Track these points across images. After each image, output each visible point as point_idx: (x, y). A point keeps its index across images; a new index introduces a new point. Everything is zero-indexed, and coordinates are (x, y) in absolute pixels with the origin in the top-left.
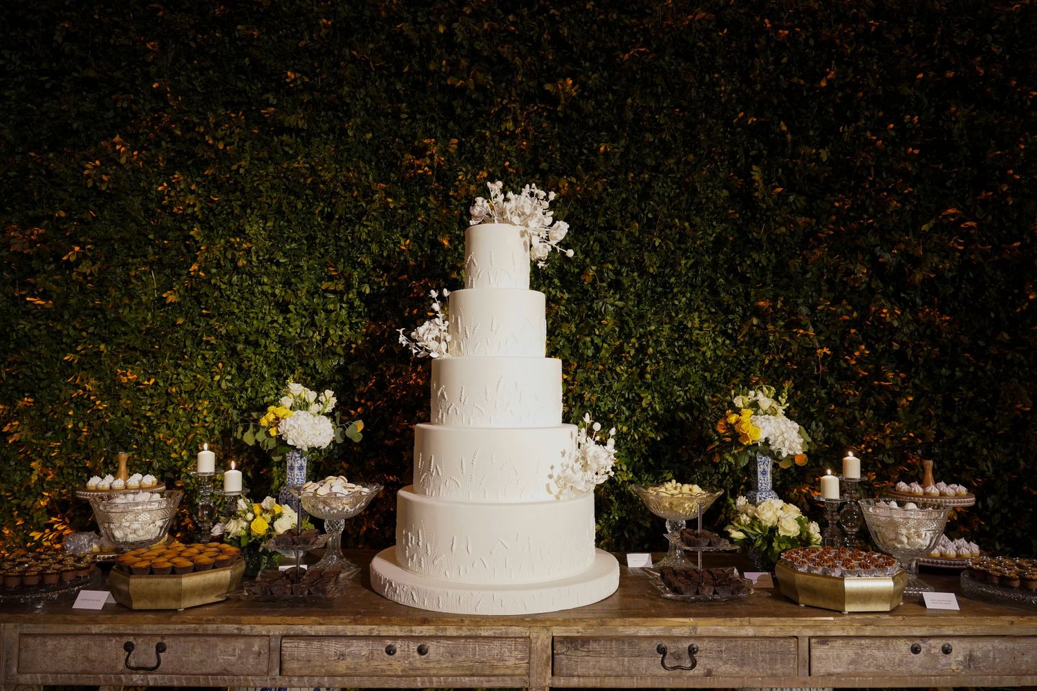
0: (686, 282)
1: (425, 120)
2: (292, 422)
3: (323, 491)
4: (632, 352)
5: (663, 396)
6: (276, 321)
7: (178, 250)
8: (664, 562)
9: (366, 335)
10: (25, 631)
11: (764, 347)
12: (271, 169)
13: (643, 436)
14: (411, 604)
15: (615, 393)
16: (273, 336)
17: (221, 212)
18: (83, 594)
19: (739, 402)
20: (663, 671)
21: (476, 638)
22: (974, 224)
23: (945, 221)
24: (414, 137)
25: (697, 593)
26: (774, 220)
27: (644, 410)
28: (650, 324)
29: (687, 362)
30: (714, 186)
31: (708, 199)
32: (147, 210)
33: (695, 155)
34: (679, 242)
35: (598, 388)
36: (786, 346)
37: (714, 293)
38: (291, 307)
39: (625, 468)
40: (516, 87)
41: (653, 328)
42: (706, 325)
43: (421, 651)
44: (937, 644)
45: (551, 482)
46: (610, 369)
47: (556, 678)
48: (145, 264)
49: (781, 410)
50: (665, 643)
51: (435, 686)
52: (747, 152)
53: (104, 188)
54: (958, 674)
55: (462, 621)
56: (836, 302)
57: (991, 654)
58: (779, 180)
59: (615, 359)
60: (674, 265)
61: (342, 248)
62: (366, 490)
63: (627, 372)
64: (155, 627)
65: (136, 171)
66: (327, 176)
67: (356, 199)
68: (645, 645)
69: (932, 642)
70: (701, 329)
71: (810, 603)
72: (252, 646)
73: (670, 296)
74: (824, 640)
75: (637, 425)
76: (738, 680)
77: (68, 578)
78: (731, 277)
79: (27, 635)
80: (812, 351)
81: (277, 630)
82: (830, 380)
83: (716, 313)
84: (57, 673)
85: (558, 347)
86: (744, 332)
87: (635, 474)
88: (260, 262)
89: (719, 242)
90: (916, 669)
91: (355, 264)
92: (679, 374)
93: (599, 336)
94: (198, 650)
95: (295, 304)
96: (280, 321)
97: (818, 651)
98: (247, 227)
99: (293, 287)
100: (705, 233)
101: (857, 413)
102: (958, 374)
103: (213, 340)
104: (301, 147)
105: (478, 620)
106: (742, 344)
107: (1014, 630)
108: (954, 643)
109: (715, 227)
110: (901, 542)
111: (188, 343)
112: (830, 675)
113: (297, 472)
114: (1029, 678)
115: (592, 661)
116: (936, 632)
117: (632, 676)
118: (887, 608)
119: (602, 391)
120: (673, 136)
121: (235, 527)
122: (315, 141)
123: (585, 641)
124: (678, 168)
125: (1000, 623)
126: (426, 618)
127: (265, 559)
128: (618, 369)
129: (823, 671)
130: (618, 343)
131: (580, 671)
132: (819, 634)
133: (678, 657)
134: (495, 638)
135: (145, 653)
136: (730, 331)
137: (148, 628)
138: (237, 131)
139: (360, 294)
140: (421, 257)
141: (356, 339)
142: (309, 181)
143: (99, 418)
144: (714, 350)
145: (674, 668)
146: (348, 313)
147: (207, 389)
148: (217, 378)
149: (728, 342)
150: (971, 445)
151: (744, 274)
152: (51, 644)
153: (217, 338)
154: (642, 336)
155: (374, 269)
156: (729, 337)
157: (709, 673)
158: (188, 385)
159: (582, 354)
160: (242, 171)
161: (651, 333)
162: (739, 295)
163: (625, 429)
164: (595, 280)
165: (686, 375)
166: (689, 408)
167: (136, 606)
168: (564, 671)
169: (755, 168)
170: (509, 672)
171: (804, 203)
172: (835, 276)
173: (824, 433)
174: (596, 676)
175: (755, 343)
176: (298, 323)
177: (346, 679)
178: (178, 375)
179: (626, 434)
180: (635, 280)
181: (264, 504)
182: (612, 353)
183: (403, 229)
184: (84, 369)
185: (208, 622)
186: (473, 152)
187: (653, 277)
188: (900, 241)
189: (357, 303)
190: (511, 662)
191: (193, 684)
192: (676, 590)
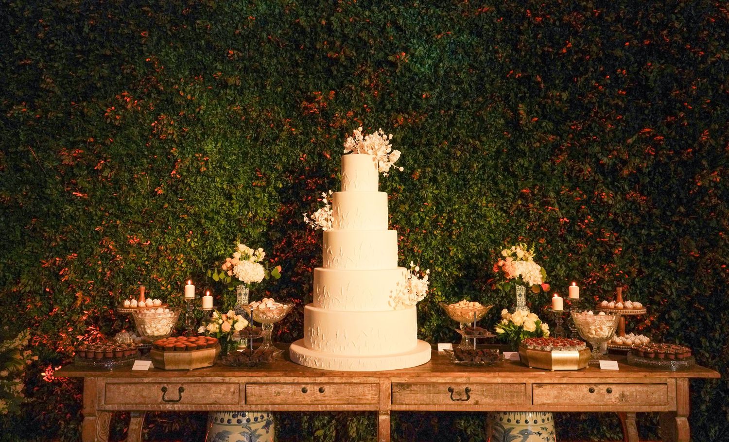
0: (478, 178)
1: (314, 78)
2: (241, 267)
3: (262, 306)
4: (444, 222)
5: (463, 249)
6: (225, 205)
7: (162, 161)
8: (460, 347)
9: (280, 213)
10: (108, 382)
11: (527, 217)
12: (219, 110)
13: (451, 274)
14: (315, 367)
15: (434, 247)
16: (222, 214)
17: (189, 137)
18: (137, 362)
19: (505, 253)
20: (451, 402)
21: (350, 383)
22: (662, 138)
23: (644, 137)
24: (308, 88)
25: (472, 360)
26: (533, 138)
27: (452, 257)
28: (455, 204)
29: (479, 228)
30: (496, 117)
31: (492, 125)
32: (142, 136)
33: (483, 97)
34: (474, 152)
35: (423, 244)
36: (541, 217)
37: (496, 184)
38: (234, 196)
39: (440, 294)
40: (370, 57)
41: (457, 207)
42: (490, 204)
43: (321, 391)
44: (604, 388)
45: (391, 300)
46: (430, 232)
47: (393, 406)
48: (143, 170)
49: (530, 258)
50: (453, 387)
51: (328, 410)
52: (516, 95)
53: (117, 124)
54: (616, 405)
55: (343, 374)
56: (572, 189)
57: (635, 394)
58: (536, 112)
59: (434, 226)
60: (469, 167)
61: (264, 159)
62: (286, 307)
63: (441, 235)
64: (178, 379)
65: (135, 112)
66: (254, 115)
67: (272, 128)
68: (441, 387)
69: (601, 386)
70: (487, 207)
71: (535, 366)
72: (229, 388)
73: (468, 186)
74: (540, 385)
75: (447, 267)
76: (493, 407)
77: (127, 354)
78: (506, 174)
79: (109, 383)
80: (557, 220)
81: (243, 380)
82: (569, 238)
83: (496, 197)
84: (125, 404)
85: (398, 219)
86: (513, 209)
87: (447, 297)
88: (213, 168)
89: (499, 152)
90: (592, 401)
91: (272, 169)
92: (474, 235)
93: (423, 212)
94: (201, 391)
95: (236, 194)
96: (227, 205)
97: (537, 391)
98: (206, 147)
99: (235, 184)
100: (490, 145)
101: (586, 259)
102: (653, 233)
103: (186, 217)
104: (238, 96)
105: (351, 374)
106: (513, 216)
107: (648, 381)
108: (613, 387)
109: (496, 142)
110: (592, 334)
111: (170, 219)
112: (544, 404)
113: (243, 297)
114: (656, 407)
115: (413, 396)
116: (603, 381)
117: (435, 404)
118: (576, 368)
119: (426, 246)
120: (469, 85)
121: (213, 328)
122: (246, 92)
123: (409, 385)
124: (472, 106)
125: (638, 376)
126: (323, 373)
127: (229, 346)
128: (435, 233)
129: (540, 402)
130: (435, 216)
131: (407, 401)
132: (537, 382)
133: (459, 394)
134: (360, 383)
135: (172, 392)
136: (505, 208)
137: (173, 380)
138: (198, 87)
139: (276, 188)
140: (313, 164)
141: (274, 216)
142: (243, 118)
143: (116, 265)
144: (496, 220)
145: (458, 400)
146: (268, 199)
147: (183, 247)
148: (189, 240)
149: (504, 215)
150: (661, 278)
151: (514, 172)
152: (122, 388)
153: (188, 215)
154: (450, 212)
155: (284, 172)
156: (505, 212)
157: (477, 403)
158: (171, 245)
159: (413, 224)
160: (202, 112)
161: (456, 210)
162: (511, 185)
163: (440, 269)
164: (420, 177)
165: (478, 236)
166: (479, 256)
167: (167, 368)
168: (398, 402)
169: (520, 105)
170: (368, 402)
171: (552, 127)
172: (572, 172)
173: (565, 272)
174: (415, 404)
175: (521, 215)
176: (237, 206)
177: (280, 406)
178: (164, 238)
179: (441, 273)
180: (445, 177)
181: (228, 314)
182: (432, 223)
183: (302, 146)
184: (107, 236)
185: (207, 376)
186: (344, 98)
187: (457, 174)
188: (614, 150)
189: (274, 193)
190: (369, 397)
191: (199, 409)
192: (460, 359)
